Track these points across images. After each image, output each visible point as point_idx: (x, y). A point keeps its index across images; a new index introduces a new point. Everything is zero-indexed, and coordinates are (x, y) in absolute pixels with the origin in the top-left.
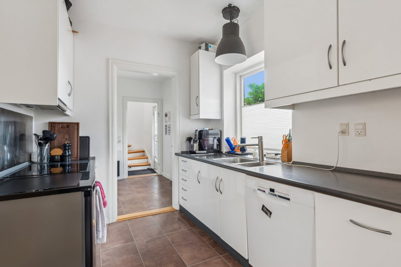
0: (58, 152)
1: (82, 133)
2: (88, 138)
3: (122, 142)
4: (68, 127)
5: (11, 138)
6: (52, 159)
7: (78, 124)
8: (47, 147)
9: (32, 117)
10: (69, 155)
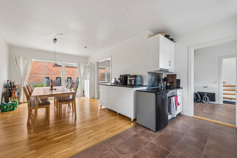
0: (168, 84)
1: (177, 78)
2: (180, 80)
3: (218, 83)
4: (172, 76)
5: (154, 80)
6: (167, 86)
7: (176, 75)
8: (165, 83)
9: (163, 73)
10: (172, 86)
